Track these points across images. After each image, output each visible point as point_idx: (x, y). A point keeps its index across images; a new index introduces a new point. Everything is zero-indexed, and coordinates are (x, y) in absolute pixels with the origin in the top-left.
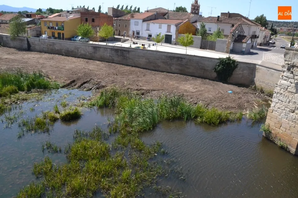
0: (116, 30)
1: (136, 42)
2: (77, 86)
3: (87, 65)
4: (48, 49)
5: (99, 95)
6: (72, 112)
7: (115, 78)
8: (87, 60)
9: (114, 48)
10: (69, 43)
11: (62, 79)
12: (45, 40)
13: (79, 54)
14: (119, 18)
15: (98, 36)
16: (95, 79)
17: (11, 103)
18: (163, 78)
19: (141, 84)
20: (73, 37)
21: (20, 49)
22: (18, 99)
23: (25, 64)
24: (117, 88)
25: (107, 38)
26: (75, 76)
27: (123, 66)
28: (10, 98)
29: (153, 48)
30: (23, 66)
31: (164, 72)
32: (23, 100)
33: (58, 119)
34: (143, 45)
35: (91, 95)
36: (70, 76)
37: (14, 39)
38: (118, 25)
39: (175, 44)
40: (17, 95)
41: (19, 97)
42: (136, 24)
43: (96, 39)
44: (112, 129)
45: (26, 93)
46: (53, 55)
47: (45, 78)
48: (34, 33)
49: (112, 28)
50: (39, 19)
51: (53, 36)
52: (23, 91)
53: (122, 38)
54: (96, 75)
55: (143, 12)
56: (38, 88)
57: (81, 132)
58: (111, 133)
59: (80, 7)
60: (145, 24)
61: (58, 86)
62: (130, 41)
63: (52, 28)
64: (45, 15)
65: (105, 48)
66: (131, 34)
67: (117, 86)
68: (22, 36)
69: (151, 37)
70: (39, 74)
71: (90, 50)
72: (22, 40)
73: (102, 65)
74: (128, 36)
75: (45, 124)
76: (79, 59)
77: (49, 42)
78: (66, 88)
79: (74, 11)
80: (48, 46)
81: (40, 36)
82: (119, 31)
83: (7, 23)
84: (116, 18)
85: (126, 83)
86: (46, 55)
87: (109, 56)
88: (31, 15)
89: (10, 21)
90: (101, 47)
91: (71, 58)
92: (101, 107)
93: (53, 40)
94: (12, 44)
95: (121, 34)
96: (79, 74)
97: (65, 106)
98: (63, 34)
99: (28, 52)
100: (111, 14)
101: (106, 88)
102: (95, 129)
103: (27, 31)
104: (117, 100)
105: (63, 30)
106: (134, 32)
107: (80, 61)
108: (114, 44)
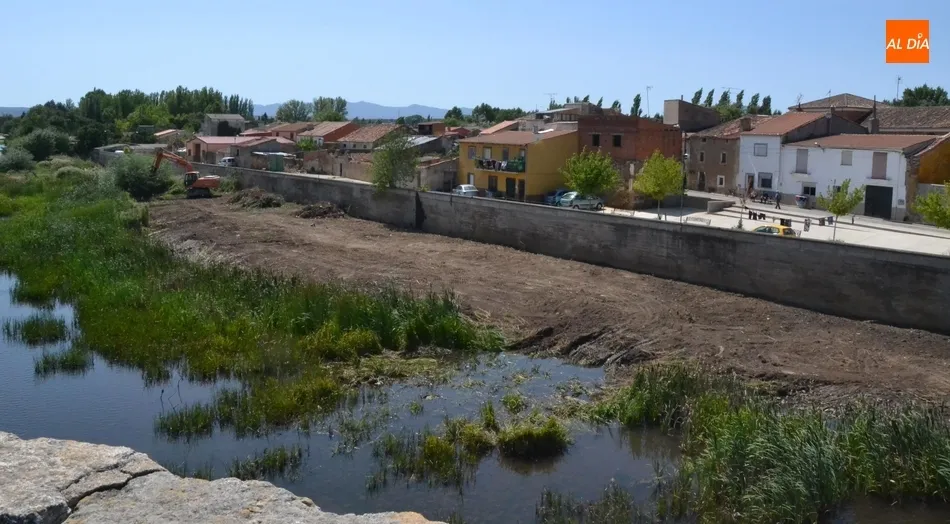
0: (692, 172)
1: (758, 213)
2: (558, 348)
3: (592, 283)
4: (474, 227)
5: (628, 384)
6: (537, 430)
7: (684, 330)
8: (593, 267)
9: (683, 231)
10: (539, 211)
11: (512, 321)
12: (468, 202)
13: (570, 246)
14: (702, 134)
15: (630, 189)
16: (619, 329)
17: (359, 383)
18: (858, 342)
19: (775, 357)
20: (553, 194)
21: (395, 224)
22: (379, 372)
23: (404, 270)
24: (694, 364)
25: (662, 198)
26: (554, 316)
27: (714, 292)
28: (357, 364)
29: (819, 233)
30: (401, 276)
31: (862, 319)
32: (394, 375)
33: (492, 447)
34: (783, 222)
35: (602, 380)
36: (537, 315)
37: (380, 194)
38: (699, 157)
39: (906, 220)
40: (377, 359)
41: (381, 365)
42: (761, 152)
43: (626, 200)
44: (669, 504)
45: (403, 355)
46: (487, 246)
47: (460, 314)
48: (438, 178)
49: (679, 167)
50: (453, 138)
51: (493, 188)
52: (395, 349)
53: (710, 200)
54: (620, 318)
55: (784, 111)
56: (439, 345)
57: (564, 501)
58: (662, 517)
59: (576, 100)
60: (791, 151)
61: (498, 342)
62: (740, 210)
63: (491, 164)
64: (471, 127)
65: (654, 228)
66: (743, 187)
67: (691, 359)
68: (402, 187)
69: (812, 196)
70: (446, 301)
71: (606, 234)
72: (402, 199)
73: (642, 284)
74: (731, 192)
75: (449, 457)
76: (568, 264)
77: (477, 207)
78: (522, 351)
79: (558, 113)
80: (477, 218)
81: (455, 187)
82: (702, 175)
83: (367, 152)
84: (690, 134)
85: (722, 349)
86: (468, 247)
87: (668, 257)
88: (431, 126)
89: (376, 144)
90: (639, 228)
91: (542, 258)
92: (633, 425)
93: (489, 201)
94: (374, 209)
95: (707, 185)
96: (566, 311)
97: (516, 408)
98: (522, 183)
99: (415, 234)
100: (673, 120)
101: (654, 362)
102: (608, 497)
103: (419, 173)
104: (689, 405)
105: (523, 171)
106: (751, 178)
107: (572, 268)
108: (684, 217)
